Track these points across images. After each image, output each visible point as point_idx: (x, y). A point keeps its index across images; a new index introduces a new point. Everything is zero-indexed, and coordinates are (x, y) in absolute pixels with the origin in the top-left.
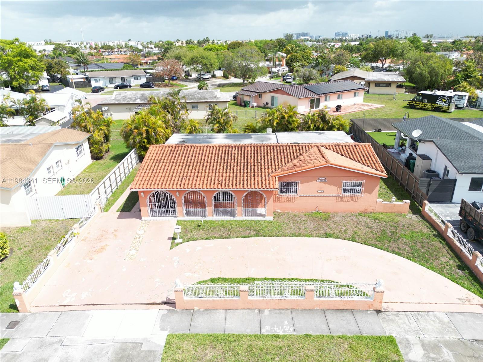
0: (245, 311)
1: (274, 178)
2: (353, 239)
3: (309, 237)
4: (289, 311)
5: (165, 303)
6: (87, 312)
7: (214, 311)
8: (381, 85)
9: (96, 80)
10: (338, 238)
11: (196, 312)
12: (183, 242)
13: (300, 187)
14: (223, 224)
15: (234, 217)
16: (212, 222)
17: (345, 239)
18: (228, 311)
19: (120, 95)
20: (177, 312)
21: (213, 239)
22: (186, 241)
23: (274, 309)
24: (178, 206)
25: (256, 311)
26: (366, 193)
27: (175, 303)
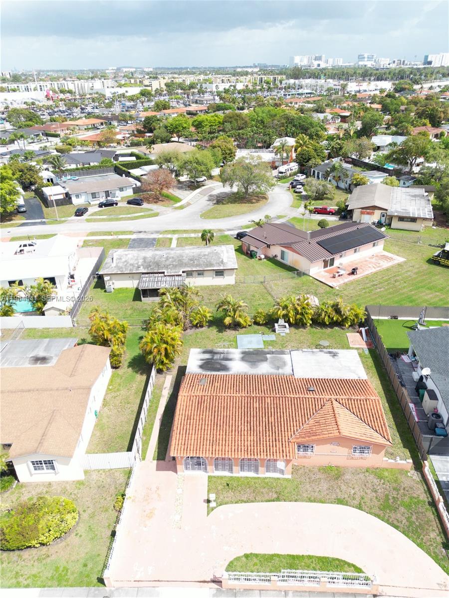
0: (274, 592)
1: (293, 444)
2: (360, 507)
3: (323, 503)
4: (307, 593)
5: (213, 581)
8: (405, 219)
9: (77, 196)
10: (347, 505)
11: (238, 591)
12: (217, 506)
13: (316, 448)
15: (258, 474)
16: (238, 479)
18: (262, 592)
20: (223, 592)
21: (241, 503)
22: (219, 506)
23: (297, 591)
24: (209, 465)
26: (374, 454)
27: (221, 582)
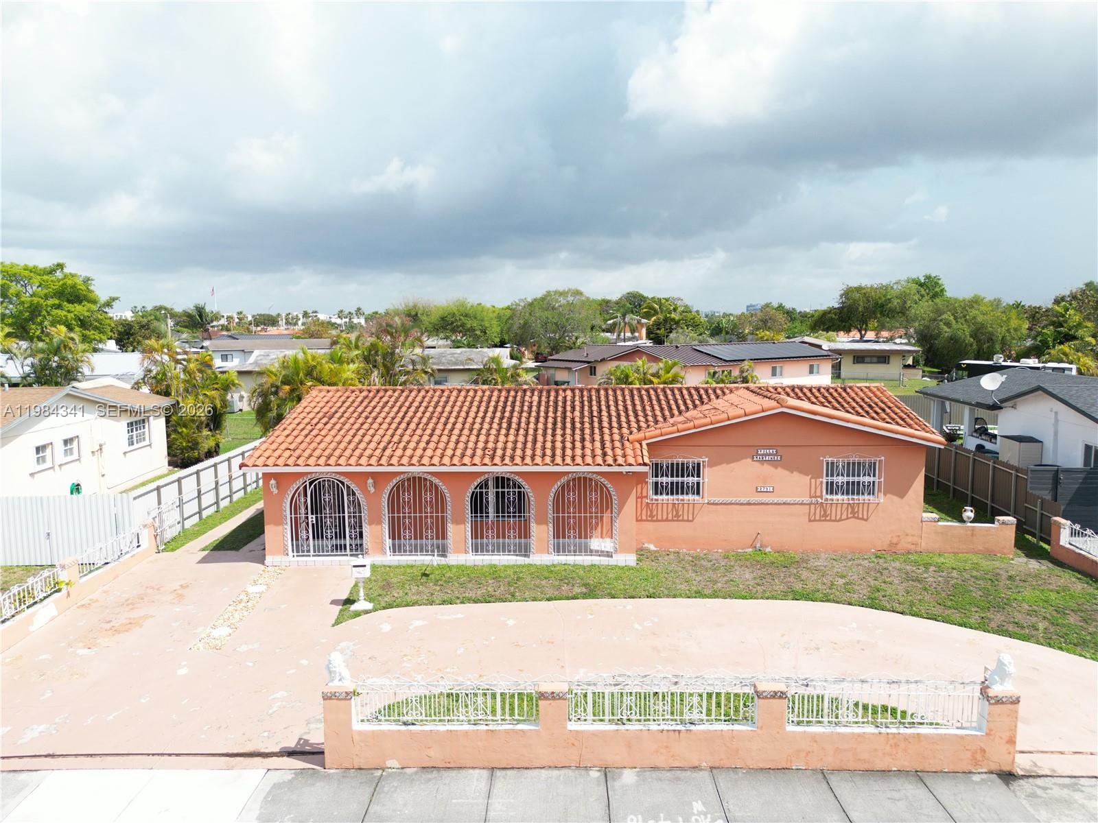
0: (556, 773)
1: (638, 446)
2: (873, 603)
3: (744, 598)
4: (706, 774)
5: (291, 753)
6: (23, 776)
7: (453, 773)
8: (867, 360)
9: (225, 358)
10: (828, 601)
11: (390, 775)
12: (375, 610)
13: (708, 477)
14: (495, 573)
15: (527, 556)
16: (461, 568)
17: (850, 604)
18: (499, 773)
19: (268, 355)
20: (328, 776)
21: (462, 603)
22: (384, 608)
23: (655, 768)
24: (370, 524)
25: (594, 774)
26: (888, 496)
27: (323, 753)
